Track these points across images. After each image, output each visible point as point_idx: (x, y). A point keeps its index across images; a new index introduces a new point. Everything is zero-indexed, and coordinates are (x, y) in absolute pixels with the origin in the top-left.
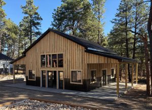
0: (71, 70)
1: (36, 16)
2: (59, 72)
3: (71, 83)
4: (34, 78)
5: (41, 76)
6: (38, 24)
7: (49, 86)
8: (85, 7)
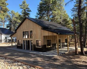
0: (36, 40)
1: (28, 9)
2: (31, 41)
3: (36, 47)
4: (20, 45)
5: (23, 43)
6: (28, 14)
7: (27, 49)
8: (53, 3)
